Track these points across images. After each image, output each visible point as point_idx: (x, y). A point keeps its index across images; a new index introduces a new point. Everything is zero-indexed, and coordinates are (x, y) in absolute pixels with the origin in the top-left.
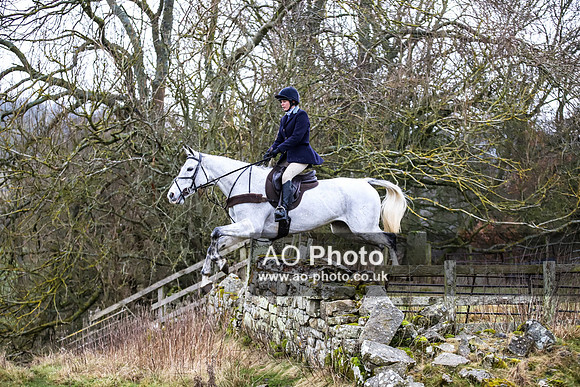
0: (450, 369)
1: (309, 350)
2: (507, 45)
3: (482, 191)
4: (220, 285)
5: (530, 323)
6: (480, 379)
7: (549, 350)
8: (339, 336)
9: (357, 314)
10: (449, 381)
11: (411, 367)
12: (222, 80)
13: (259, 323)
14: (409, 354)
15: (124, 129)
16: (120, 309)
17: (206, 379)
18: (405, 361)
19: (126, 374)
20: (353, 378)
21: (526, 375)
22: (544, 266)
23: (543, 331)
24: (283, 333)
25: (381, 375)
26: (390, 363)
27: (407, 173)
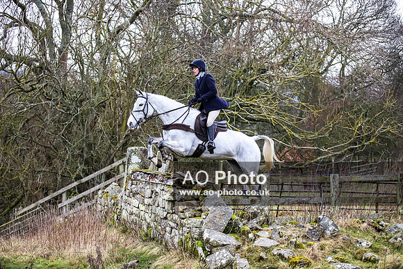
0: (265, 249)
1: (167, 236)
2: (306, 24)
3: (288, 126)
4: (105, 190)
5: (321, 217)
6: (286, 256)
7: (334, 236)
8: (188, 226)
9: (201, 210)
10: (265, 257)
11: (238, 248)
12: (107, 47)
13: (133, 217)
14: (237, 239)
15: (39, 81)
16: (36, 207)
17: (95, 256)
18: (234, 243)
19: (40, 252)
20: (198, 256)
21: (319, 253)
22: (331, 177)
23: (331, 223)
24: (149, 224)
25: (217, 253)
26: (224, 245)
27: (236, 113)
